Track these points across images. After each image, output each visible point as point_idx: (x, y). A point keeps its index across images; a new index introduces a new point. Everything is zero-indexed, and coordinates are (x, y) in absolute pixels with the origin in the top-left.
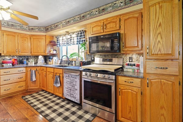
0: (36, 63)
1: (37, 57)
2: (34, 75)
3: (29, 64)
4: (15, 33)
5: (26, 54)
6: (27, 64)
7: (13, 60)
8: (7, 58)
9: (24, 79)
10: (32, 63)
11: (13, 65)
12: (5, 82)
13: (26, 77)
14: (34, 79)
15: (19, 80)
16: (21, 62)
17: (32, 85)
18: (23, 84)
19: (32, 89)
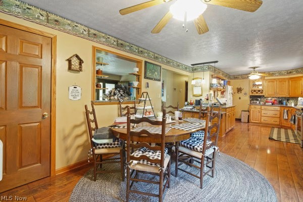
0: (296, 105)
1: (298, 98)
2: (286, 114)
3: (288, 105)
4: (274, 79)
5: (284, 96)
6: (286, 105)
7: (273, 101)
8: (270, 99)
9: (278, 116)
10: (291, 104)
11: (272, 104)
12: (265, 115)
13: (280, 114)
14: (286, 117)
15: (274, 116)
16: (281, 102)
17: (285, 122)
18: (278, 120)
19: (284, 126)
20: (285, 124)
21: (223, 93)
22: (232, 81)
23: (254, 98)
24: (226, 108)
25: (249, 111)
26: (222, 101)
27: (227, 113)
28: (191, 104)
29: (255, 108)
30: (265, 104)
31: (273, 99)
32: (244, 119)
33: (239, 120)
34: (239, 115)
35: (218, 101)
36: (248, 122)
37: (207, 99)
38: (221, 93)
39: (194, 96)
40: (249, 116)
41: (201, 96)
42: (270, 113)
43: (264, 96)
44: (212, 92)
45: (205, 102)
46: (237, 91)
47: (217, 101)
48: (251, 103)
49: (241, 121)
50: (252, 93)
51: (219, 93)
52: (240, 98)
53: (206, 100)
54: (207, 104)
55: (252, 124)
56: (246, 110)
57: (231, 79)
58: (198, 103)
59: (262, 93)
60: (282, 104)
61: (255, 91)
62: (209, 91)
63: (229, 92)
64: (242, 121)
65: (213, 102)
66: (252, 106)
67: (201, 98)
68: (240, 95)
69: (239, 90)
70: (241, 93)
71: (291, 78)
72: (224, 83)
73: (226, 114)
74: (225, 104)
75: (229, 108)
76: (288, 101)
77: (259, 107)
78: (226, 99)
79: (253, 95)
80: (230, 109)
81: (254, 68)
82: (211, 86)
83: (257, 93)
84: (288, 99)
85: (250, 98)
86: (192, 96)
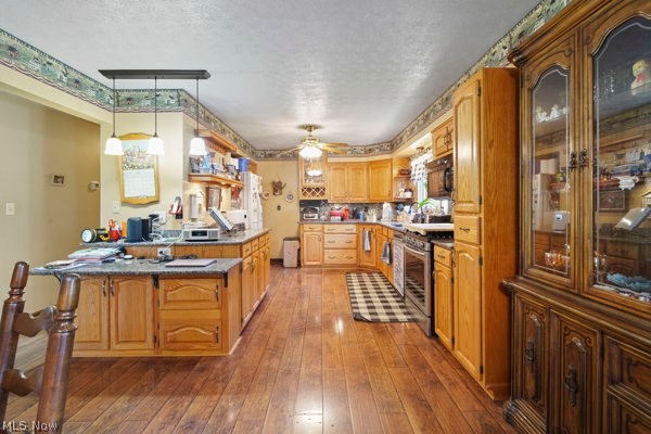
0: (379, 219)
1: (381, 204)
2: (367, 240)
3: (368, 220)
4: (345, 163)
5: (361, 200)
6: (365, 219)
7: (342, 211)
8: (337, 207)
9: (354, 245)
10: (372, 217)
11: (342, 220)
12: (330, 245)
13: (358, 241)
14: (368, 247)
15: (347, 245)
16: (355, 215)
17: (365, 258)
18: (353, 253)
19: (366, 267)
20: (367, 262)
21: (236, 193)
22: (260, 164)
23: (308, 206)
24: (241, 244)
25: (299, 239)
26: (233, 217)
27: (246, 261)
28: (114, 236)
29: (312, 230)
30: (329, 220)
31: (344, 207)
32: (290, 260)
33: (278, 263)
34: (279, 250)
35: (219, 222)
36: (299, 265)
37: (179, 216)
38: (232, 193)
39: (126, 203)
40: (299, 250)
41: (157, 202)
42: (341, 241)
43: (326, 201)
44: (197, 189)
45: (169, 227)
46: (271, 191)
47: (212, 221)
48: (302, 219)
49: (282, 266)
50: (304, 194)
51: (226, 193)
52: (279, 208)
53: (172, 218)
54: (178, 233)
55: (306, 269)
56: (293, 235)
57: (258, 158)
58: (142, 230)
59: (322, 193)
60: (358, 217)
61: (309, 190)
62: (185, 188)
63: (252, 192)
64: (286, 264)
65: (199, 226)
66: (306, 227)
67: (153, 210)
68: (279, 199)
69: (277, 187)
70: (281, 194)
71: (372, 162)
72: (240, 166)
73: (241, 264)
74: (242, 227)
75: (251, 240)
76: (366, 211)
77: (319, 227)
78: (245, 212)
79: (307, 198)
80: (256, 242)
81: (310, 128)
82: (192, 169)
83: (313, 194)
84: (366, 207)
85: (301, 206)
86: (117, 203)
